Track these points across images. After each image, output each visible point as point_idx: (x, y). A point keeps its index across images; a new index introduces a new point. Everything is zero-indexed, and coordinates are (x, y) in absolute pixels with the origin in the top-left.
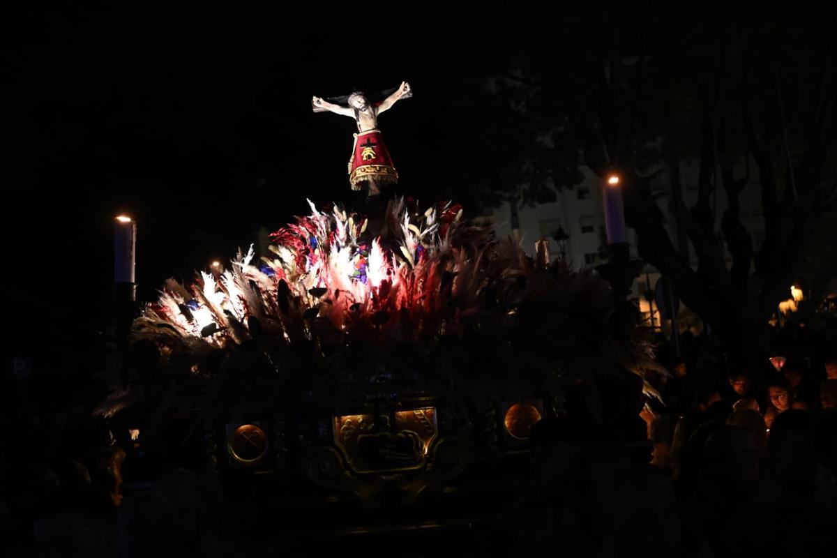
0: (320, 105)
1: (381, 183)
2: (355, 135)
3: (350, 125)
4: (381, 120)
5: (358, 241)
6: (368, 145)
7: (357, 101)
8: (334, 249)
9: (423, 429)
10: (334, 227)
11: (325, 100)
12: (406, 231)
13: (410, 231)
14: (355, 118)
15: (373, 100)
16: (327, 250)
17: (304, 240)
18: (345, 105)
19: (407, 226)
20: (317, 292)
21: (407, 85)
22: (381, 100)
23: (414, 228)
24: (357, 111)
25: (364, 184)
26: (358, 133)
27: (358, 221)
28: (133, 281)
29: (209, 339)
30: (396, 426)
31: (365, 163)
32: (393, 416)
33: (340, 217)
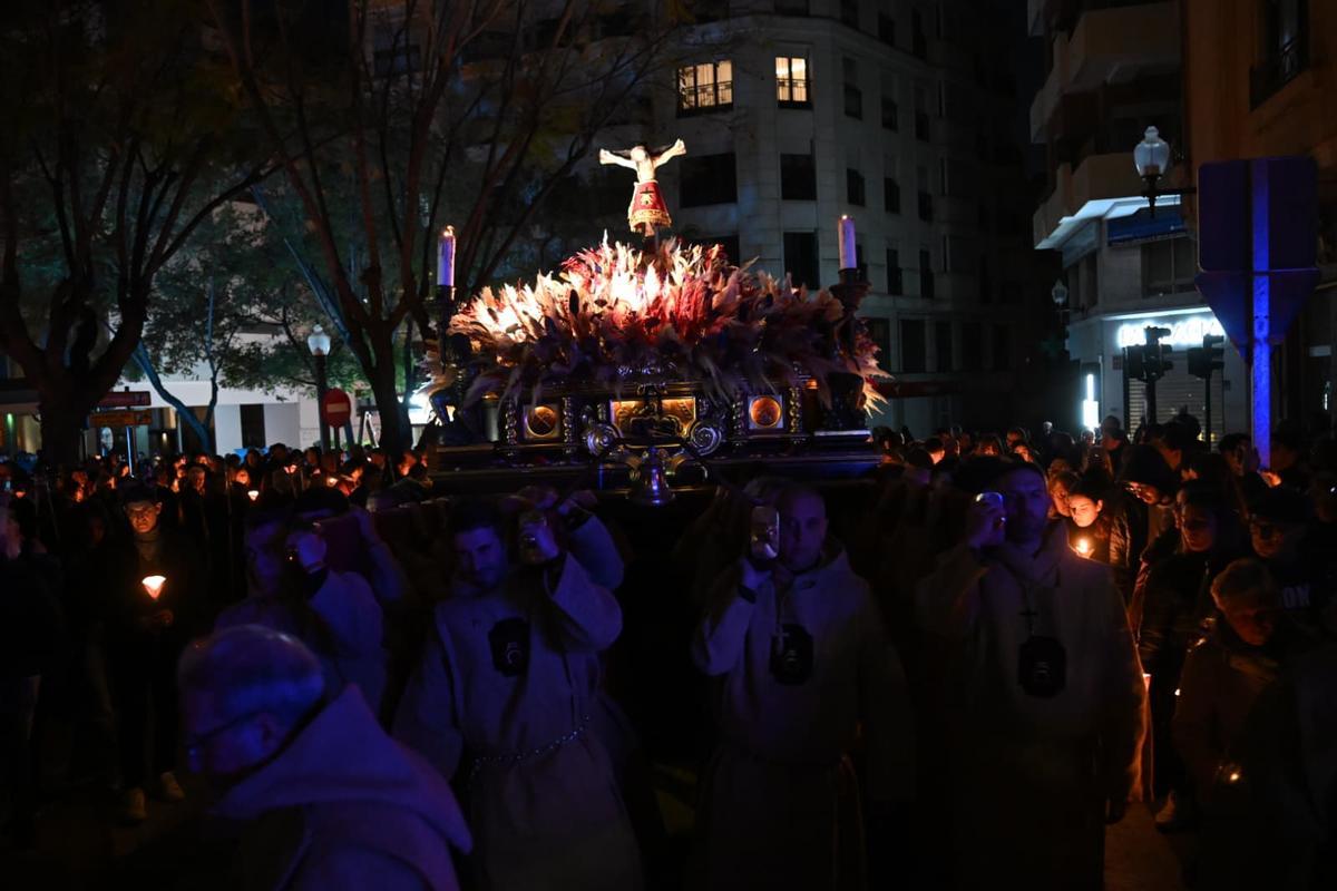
0: (607, 157)
1: (656, 225)
2: (636, 184)
3: (631, 175)
4: (658, 172)
5: (635, 271)
6: (647, 192)
7: (638, 153)
8: (615, 274)
9: (685, 415)
10: (615, 258)
11: (611, 153)
12: (676, 264)
13: (680, 263)
14: (636, 168)
15: (653, 154)
16: (610, 276)
17: (589, 268)
18: (629, 158)
19: (677, 258)
20: (601, 303)
21: (682, 143)
22: (659, 154)
23: (683, 260)
24: (638, 163)
25: (642, 225)
26: (638, 181)
27: (635, 254)
28: (452, 284)
29: (512, 336)
30: (661, 411)
31: (643, 207)
32: (660, 404)
33: (621, 250)
